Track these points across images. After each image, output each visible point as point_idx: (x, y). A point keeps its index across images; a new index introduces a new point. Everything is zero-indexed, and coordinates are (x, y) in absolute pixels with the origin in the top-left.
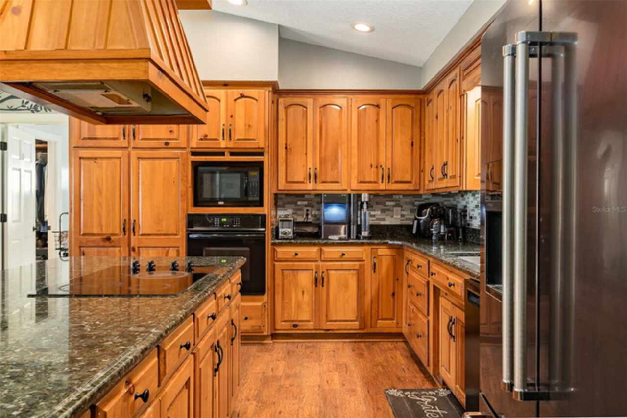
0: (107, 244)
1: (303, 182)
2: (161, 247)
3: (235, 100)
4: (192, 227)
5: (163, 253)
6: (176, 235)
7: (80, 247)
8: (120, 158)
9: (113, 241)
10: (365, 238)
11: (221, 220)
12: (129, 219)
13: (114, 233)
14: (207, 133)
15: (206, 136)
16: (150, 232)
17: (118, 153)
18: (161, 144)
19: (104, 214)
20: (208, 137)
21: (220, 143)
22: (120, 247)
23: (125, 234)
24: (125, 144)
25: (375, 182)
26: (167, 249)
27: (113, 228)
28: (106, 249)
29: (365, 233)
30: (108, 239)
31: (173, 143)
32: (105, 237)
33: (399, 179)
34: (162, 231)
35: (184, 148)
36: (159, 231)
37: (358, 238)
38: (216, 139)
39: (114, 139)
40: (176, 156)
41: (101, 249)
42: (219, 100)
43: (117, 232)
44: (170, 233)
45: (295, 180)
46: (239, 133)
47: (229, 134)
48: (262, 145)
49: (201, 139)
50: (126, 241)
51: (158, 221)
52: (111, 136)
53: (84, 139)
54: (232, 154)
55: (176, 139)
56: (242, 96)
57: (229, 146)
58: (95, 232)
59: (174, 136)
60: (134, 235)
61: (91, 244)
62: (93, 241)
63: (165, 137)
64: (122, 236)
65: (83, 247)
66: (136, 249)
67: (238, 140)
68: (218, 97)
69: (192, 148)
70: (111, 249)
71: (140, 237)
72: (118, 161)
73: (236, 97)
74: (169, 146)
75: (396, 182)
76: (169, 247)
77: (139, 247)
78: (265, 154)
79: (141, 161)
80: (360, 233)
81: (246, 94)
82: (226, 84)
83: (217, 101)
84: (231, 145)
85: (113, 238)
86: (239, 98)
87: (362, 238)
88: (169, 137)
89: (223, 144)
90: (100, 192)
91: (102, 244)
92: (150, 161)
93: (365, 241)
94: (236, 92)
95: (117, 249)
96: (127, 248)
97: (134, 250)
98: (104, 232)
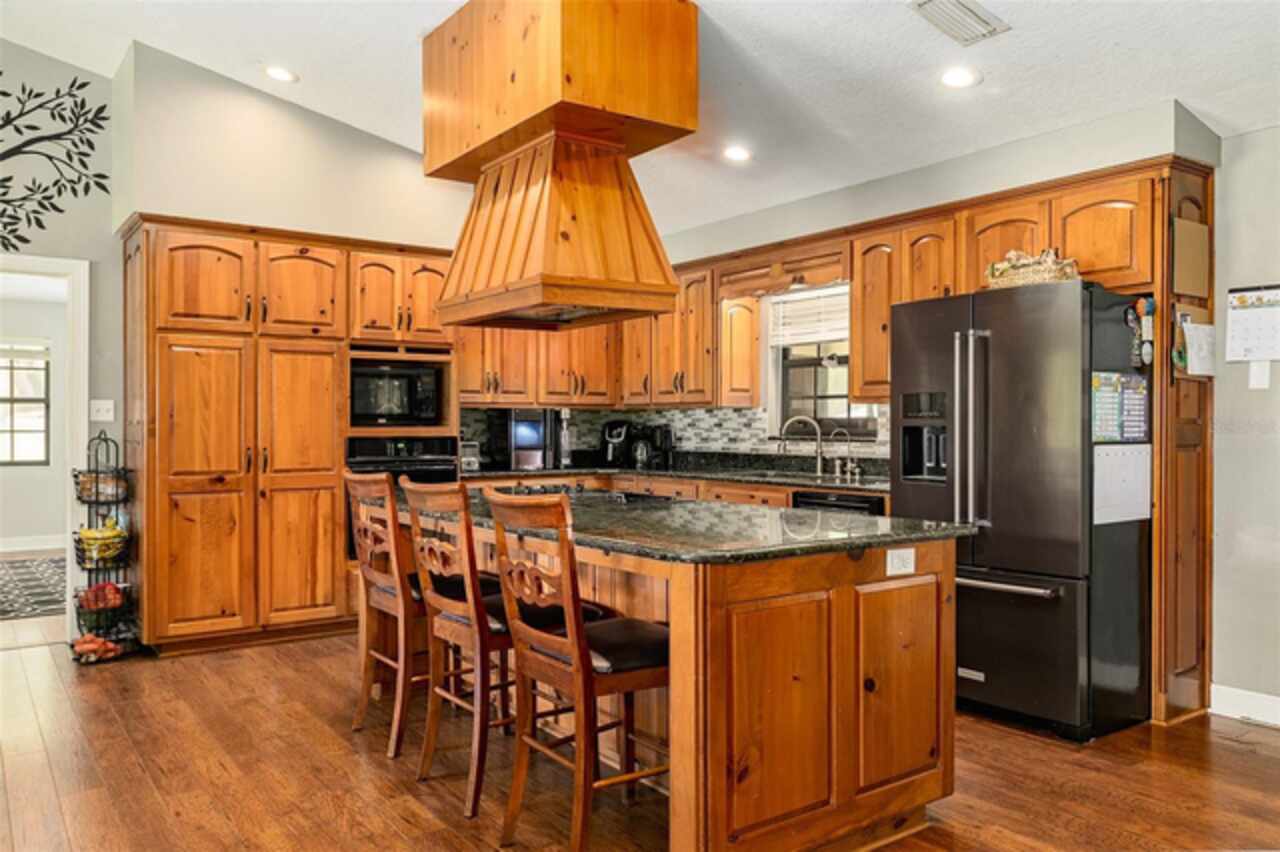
0: (219, 486)
1: (477, 392)
2: (307, 489)
3: (415, 273)
4: (354, 457)
5: (310, 497)
6: (328, 470)
7: (170, 494)
8: (240, 349)
9: (229, 483)
10: (567, 467)
11: (396, 445)
12: (256, 447)
13: (232, 469)
14: (375, 318)
15: (374, 322)
16: (289, 467)
17: (239, 341)
18: (307, 330)
19: (212, 441)
20: (378, 324)
21: (393, 335)
22: (239, 491)
23: (248, 471)
24: (249, 328)
25: (567, 394)
26: (315, 492)
27: (228, 460)
28: (215, 496)
29: (566, 461)
30: (220, 480)
31: (325, 331)
32: (214, 476)
33: (593, 390)
34: (308, 463)
35: (341, 339)
36: (304, 463)
37: (556, 466)
38: (387, 328)
39: (229, 318)
40: (329, 351)
41: (209, 496)
42: (392, 271)
43: (235, 468)
44: (321, 466)
45: (470, 388)
46: (420, 322)
47: (406, 320)
48: (450, 341)
49: (367, 327)
50: (251, 481)
51: (303, 450)
52: (225, 314)
53: (176, 315)
54: (409, 350)
55: (329, 325)
56: (425, 269)
57: (406, 339)
58: (197, 468)
59: (327, 319)
60: (265, 471)
61: (190, 489)
62: (194, 483)
63: (313, 319)
64: (242, 474)
65: (176, 493)
66: (268, 494)
67: (419, 330)
68: (390, 266)
69: (353, 339)
70: (223, 495)
71: (273, 475)
72: (236, 352)
73: (416, 269)
74: (319, 334)
75: (590, 394)
76: (319, 489)
77: (272, 491)
78: (452, 352)
79: (276, 357)
80: (560, 461)
81: (429, 266)
82: (401, 249)
83: (388, 273)
84: (409, 337)
85: (228, 477)
86: (420, 271)
87: (562, 467)
88: (320, 320)
89: (398, 336)
90: (207, 404)
91: (208, 488)
92: (289, 356)
93: (566, 471)
94: (417, 262)
95: (235, 496)
96: (251, 495)
97: (263, 494)
98: (213, 468)
